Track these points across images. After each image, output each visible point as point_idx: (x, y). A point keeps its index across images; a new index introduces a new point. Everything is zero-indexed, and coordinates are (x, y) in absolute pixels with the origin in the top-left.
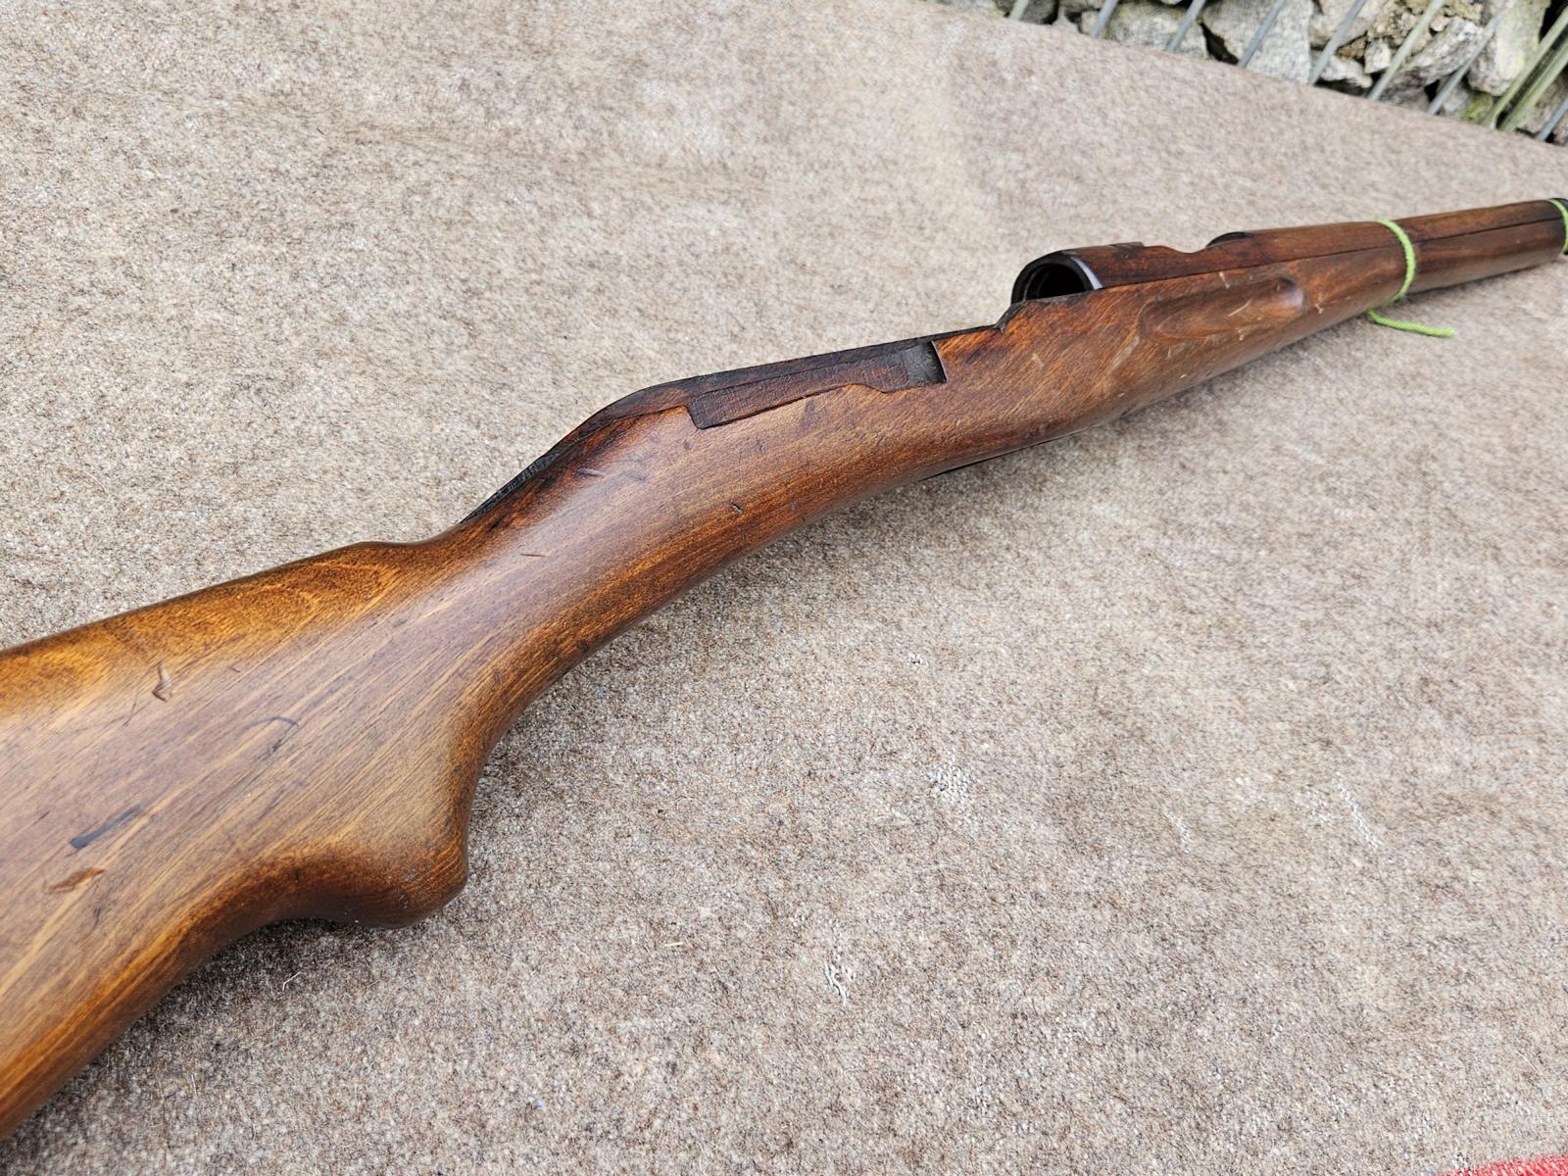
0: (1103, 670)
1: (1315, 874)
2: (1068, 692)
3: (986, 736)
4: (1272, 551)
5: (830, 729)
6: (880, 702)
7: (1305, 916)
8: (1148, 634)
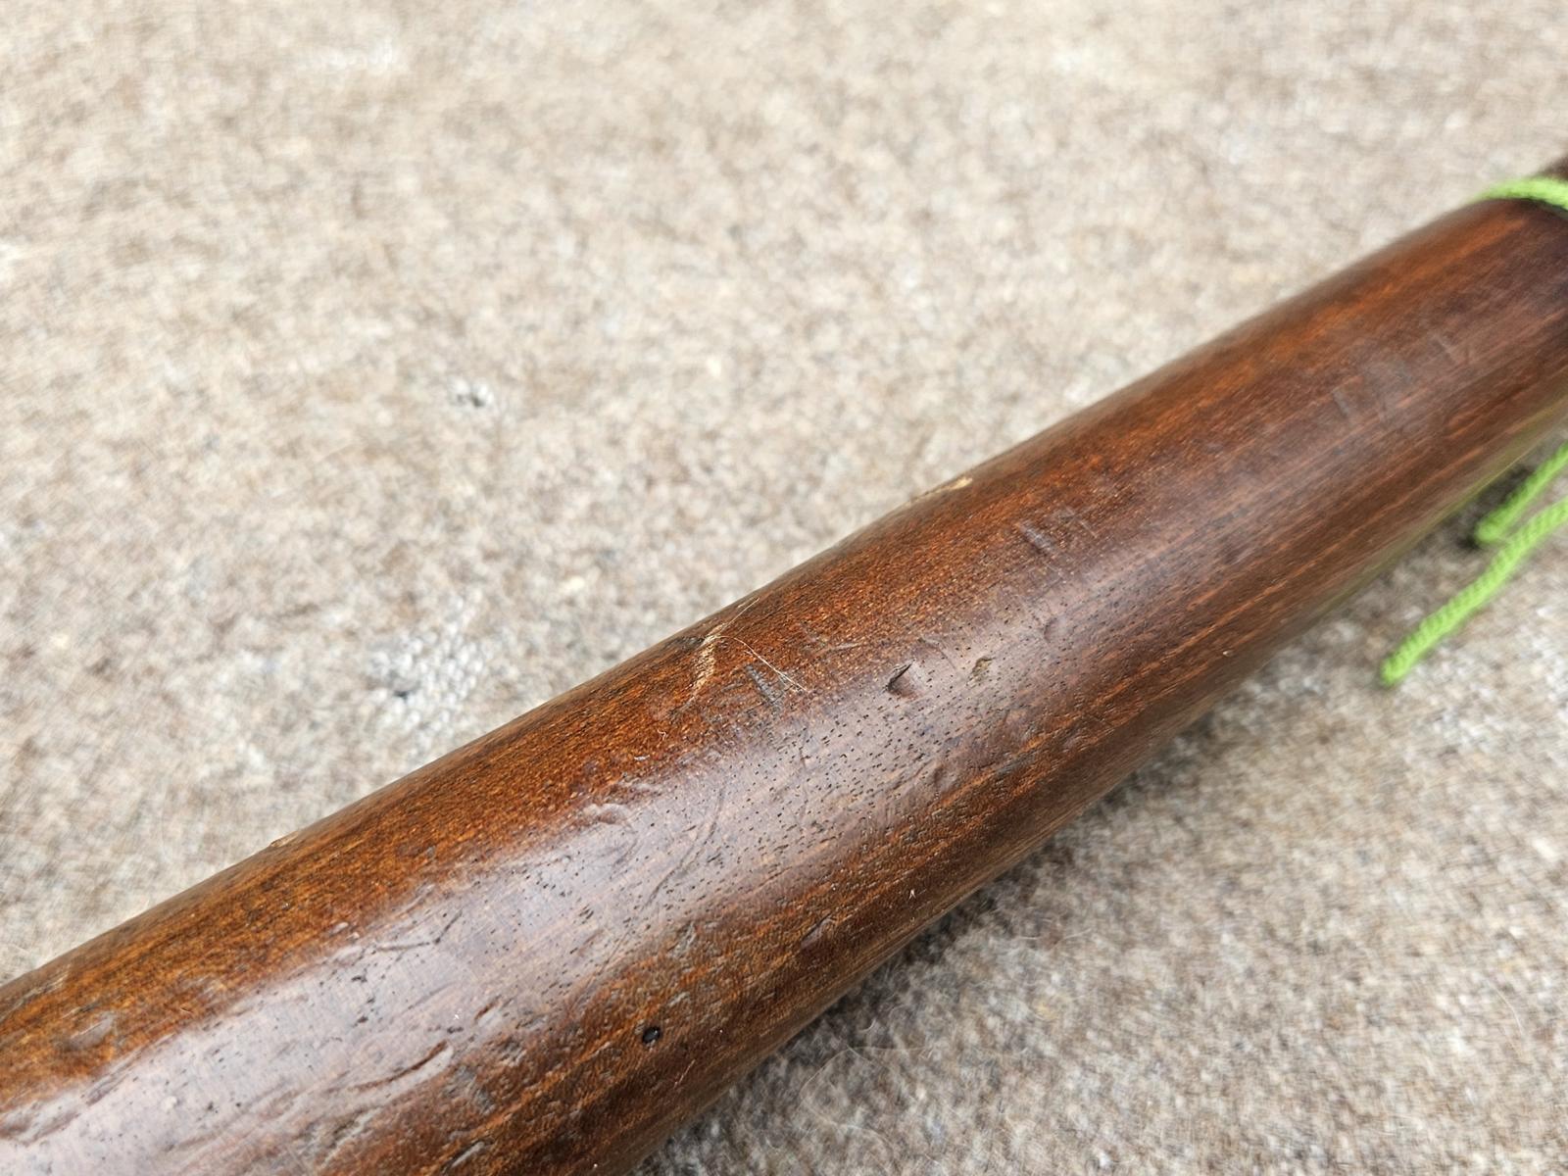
0: (961, 396)
1: (1409, 886)
2: (848, 449)
3: (584, 561)
4: (1480, 114)
5: (180, 563)
6: (316, 493)
7: (1347, 1008)
8: (1111, 310)
